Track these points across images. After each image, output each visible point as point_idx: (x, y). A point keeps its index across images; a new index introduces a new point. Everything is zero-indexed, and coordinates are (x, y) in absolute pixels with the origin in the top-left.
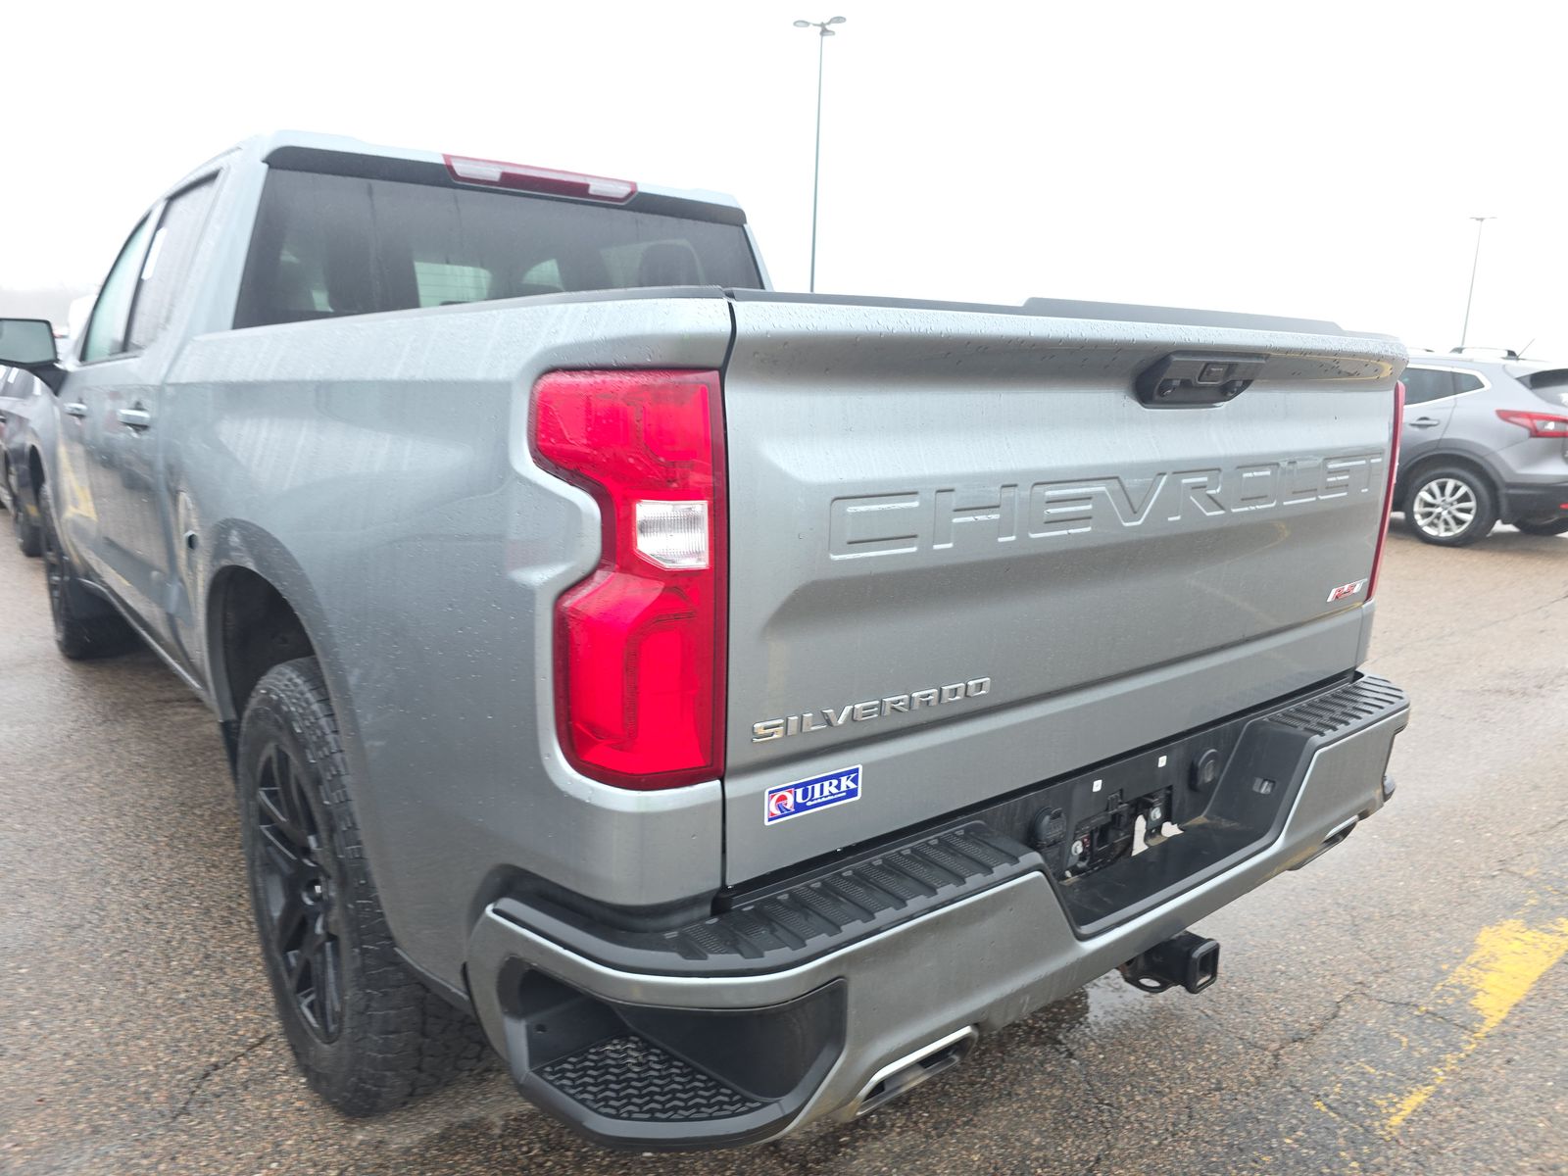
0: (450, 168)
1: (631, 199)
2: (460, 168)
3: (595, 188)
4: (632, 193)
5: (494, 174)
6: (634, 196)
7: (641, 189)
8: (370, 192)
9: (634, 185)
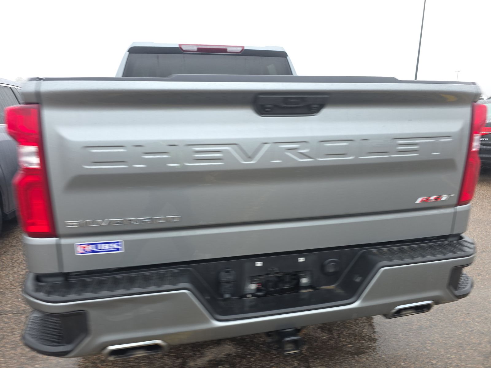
0: (181, 48)
1: (242, 52)
2: (184, 48)
3: (229, 50)
4: (242, 50)
5: (195, 49)
6: (243, 51)
7: (245, 48)
8: (158, 57)
9: (243, 47)
